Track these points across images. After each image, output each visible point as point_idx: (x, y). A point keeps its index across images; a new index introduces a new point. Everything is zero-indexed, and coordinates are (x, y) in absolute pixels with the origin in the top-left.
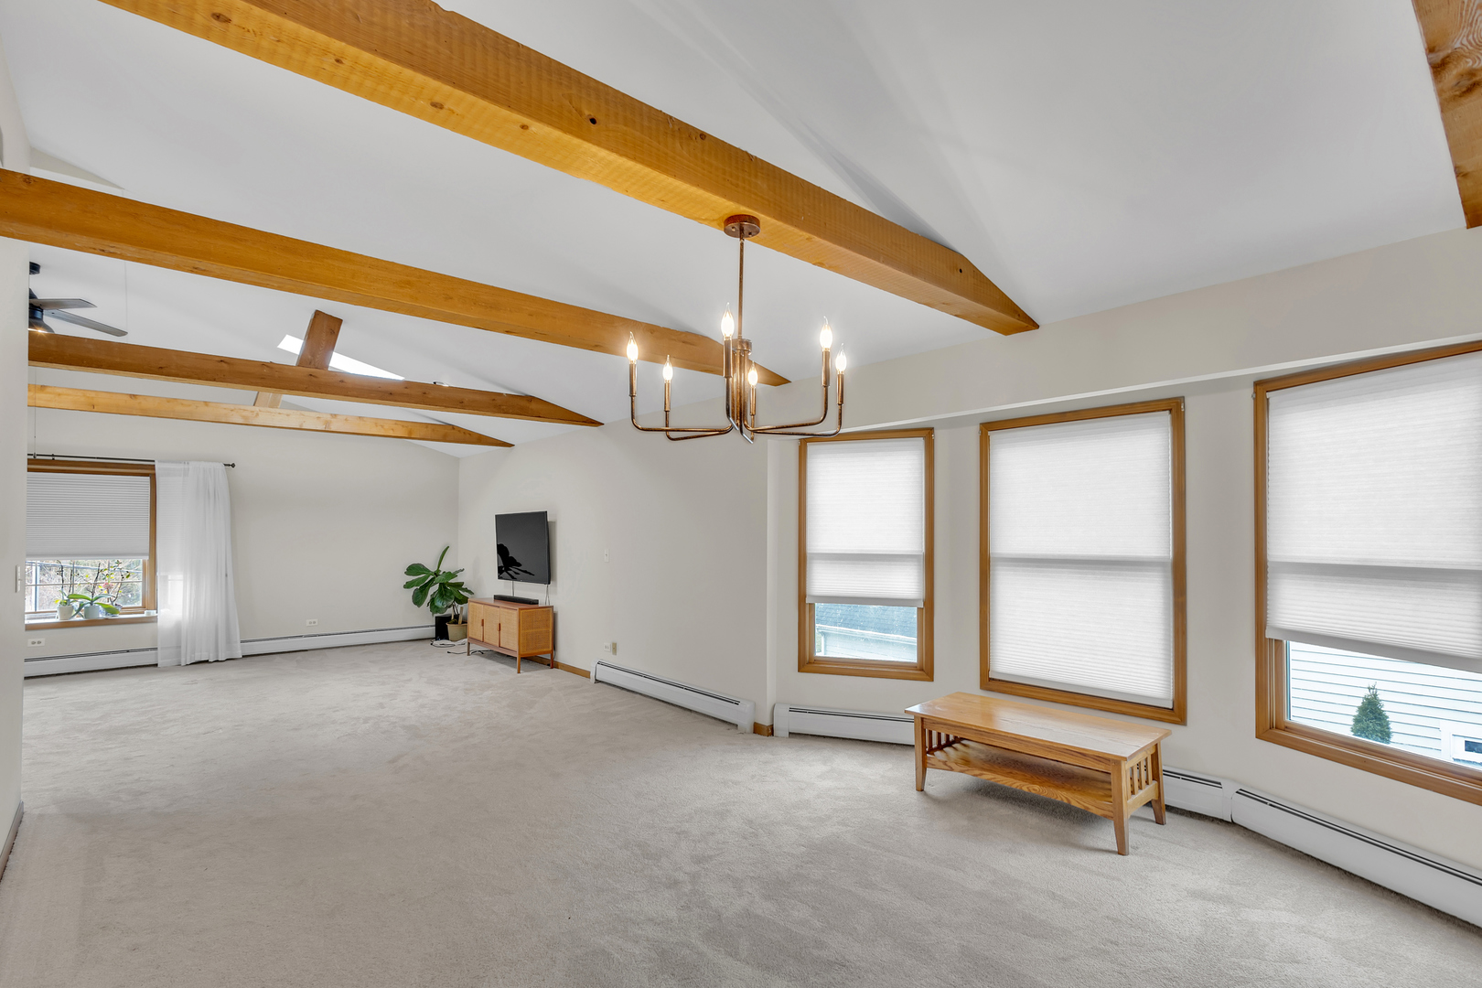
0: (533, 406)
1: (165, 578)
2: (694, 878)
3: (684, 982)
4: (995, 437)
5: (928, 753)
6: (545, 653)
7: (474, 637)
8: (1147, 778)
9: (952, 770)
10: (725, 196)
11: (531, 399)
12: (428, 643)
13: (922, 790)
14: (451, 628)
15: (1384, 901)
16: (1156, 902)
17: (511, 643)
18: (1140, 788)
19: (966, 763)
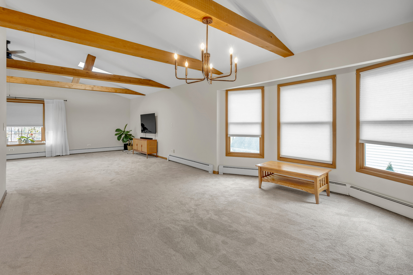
0: (151, 82)
1: (48, 133)
2: (195, 210)
3: (191, 236)
4: (282, 88)
5: (262, 177)
6: (154, 153)
7: (135, 149)
8: (325, 183)
9: (269, 182)
10: (202, 11)
11: (150, 80)
12: (122, 151)
13: (261, 188)
14: (128, 147)
15: (393, 216)
16: (327, 216)
17: (145, 150)
18: (323, 186)
19: (273, 180)
